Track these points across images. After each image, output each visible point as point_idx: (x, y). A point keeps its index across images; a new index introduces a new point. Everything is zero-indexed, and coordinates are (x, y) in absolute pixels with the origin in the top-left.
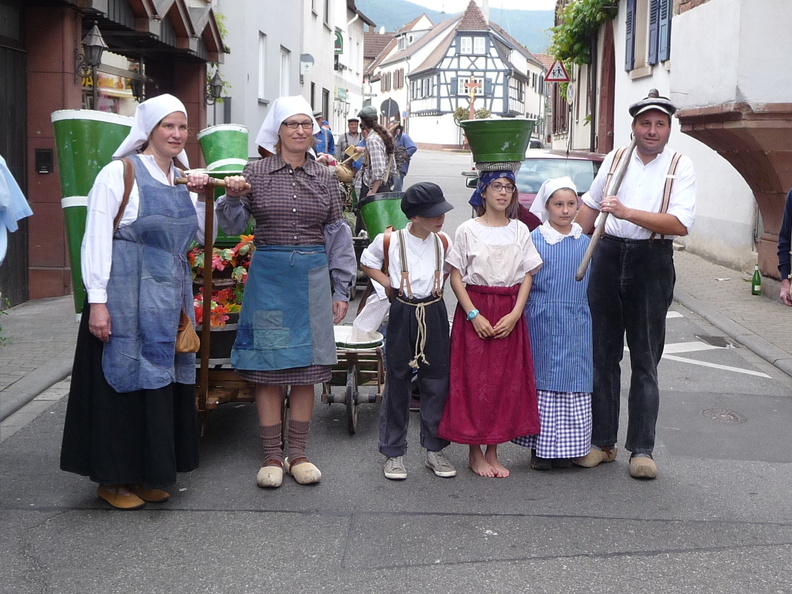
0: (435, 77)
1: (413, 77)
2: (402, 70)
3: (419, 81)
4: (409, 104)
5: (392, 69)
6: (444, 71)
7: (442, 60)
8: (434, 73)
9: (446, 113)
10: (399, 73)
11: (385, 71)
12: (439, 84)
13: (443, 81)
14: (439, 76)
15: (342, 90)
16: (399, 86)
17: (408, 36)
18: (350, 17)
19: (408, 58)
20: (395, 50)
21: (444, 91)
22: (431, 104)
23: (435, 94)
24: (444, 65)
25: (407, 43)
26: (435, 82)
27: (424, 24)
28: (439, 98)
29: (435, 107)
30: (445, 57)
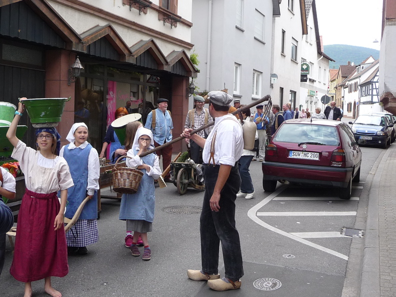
0: (371, 85)
1: (362, 86)
2: (357, 82)
3: (364, 87)
4: (359, 98)
5: (353, 82)
6: (375, 82)
7: (374, 77)
8: (370, 84)
9: (376, 103)
10: (356, 83)
11: (350, 83)
12: (373, 89)
13: (374, 87)
14: (372, 85)
15: (312, 91)
16: (355, 90)
17: (361, 66)
18: (319, 57)
19: (360, 77)
20: (356, 73)
21: (375, 92)
22: (369, 99)
23: (371, 94)
24: (375, 80)
25: (361, 70)
26: (371, 88)
27: (371, 60)
28: (372, 95)
29: (370, 100)
30: (376, 76)
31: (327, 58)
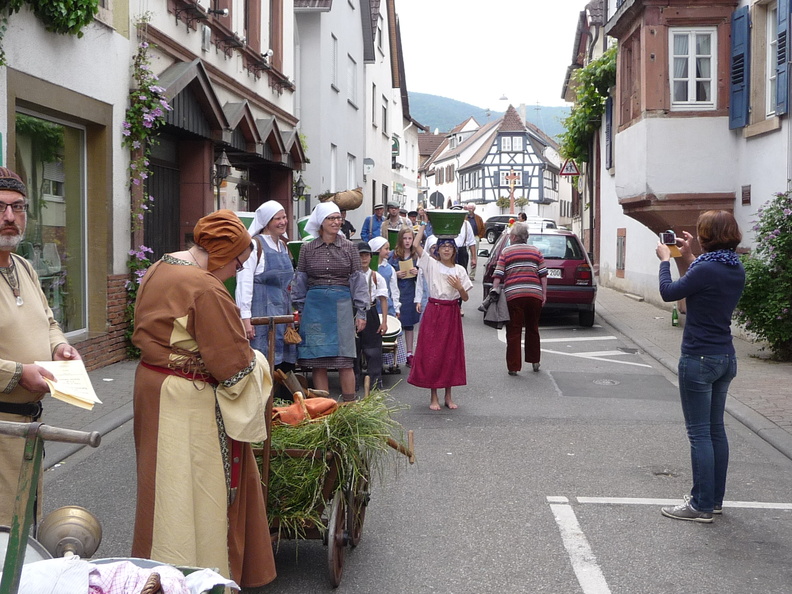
0: (481, 171)
1: (462, 172)
2: (453, 165)
3: (467, 175)
4: (459, 195)
5: (444, 165)
6: (488, 166)
7: (486, 157)
8: (479, 168)
9: (490, 201)
10: (450, 168)
11: (439, 166)
12: (484, 177)
13: (487, 174)
14: (483, 170)
15: (400, 185)
16: (450, 179)
17: (458, 136)
18: (405, 125)
19: (458, 155)
20: (447, 148)
21: (488, 183)
22: (478, 194)
23: (481, 186)
24: (488, 161)
25: (457, 142)
26: (481, 176)
27: (471, 125)
28: (484, 189)
29: (481, 197)
30: (489, 154)
31: (416, 125)
